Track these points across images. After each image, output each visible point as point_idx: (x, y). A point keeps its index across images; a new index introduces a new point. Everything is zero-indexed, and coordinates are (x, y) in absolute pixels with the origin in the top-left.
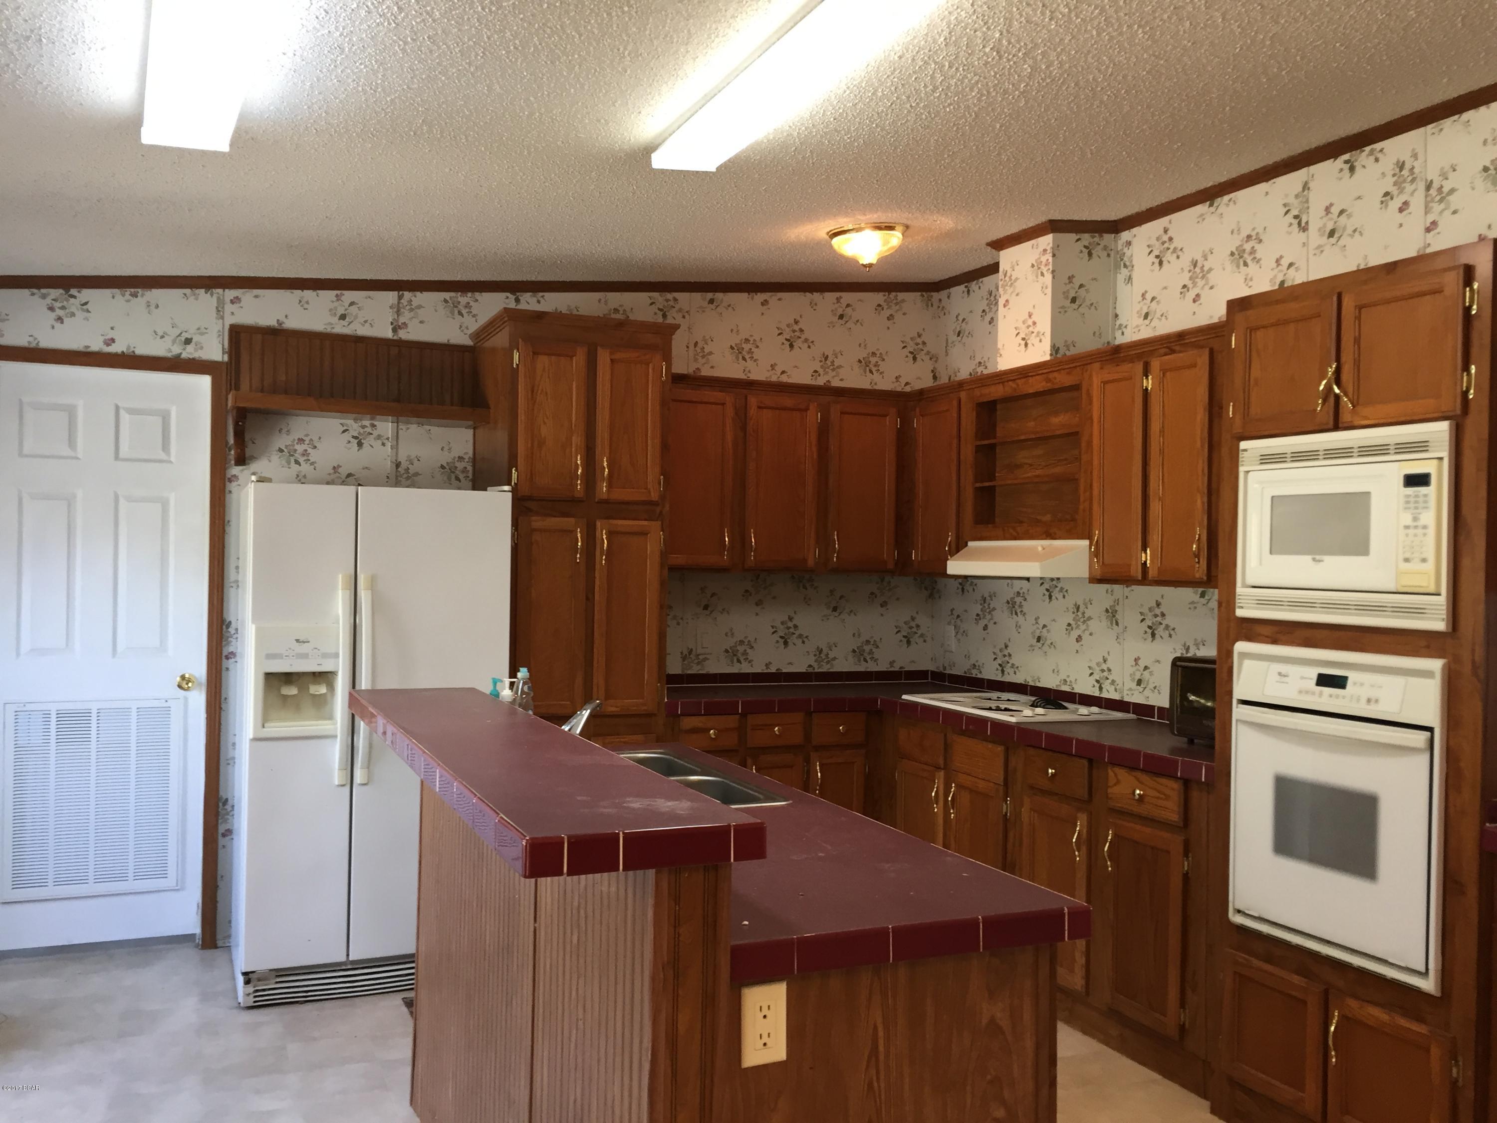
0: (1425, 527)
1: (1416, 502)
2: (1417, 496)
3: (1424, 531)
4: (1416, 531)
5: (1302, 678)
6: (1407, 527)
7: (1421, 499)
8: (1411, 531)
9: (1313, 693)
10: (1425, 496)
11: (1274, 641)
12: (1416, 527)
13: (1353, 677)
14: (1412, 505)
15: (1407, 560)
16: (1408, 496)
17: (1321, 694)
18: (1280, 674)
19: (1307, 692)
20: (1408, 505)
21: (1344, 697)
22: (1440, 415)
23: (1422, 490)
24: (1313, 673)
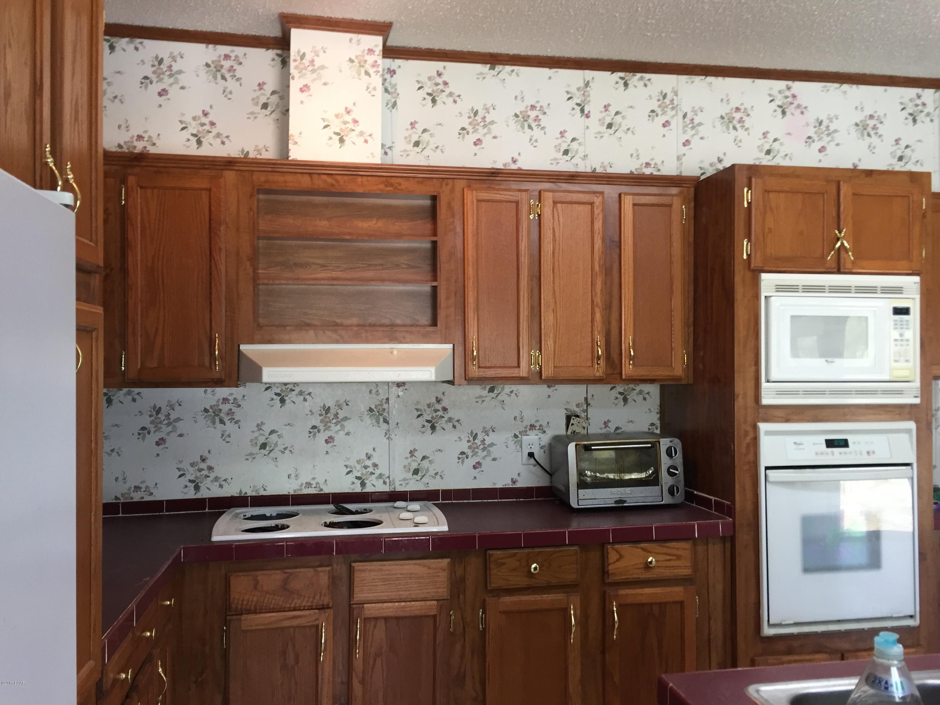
0: (907, 340)
1: (902, 325)
2: (901, 321)
3: (907, 343)
4: (902, 343)
5: (814, 444)
6: (896, 340)
7: (904, 323)
8: (899, 343)
9: (827, 454)
10: (907, 321)
11: (787, 421)
12: (902, 340)
13: (851, 439)
14: (898, 326)
15: (896, 361)
16: (895, 321)
17: (833, 454)
18: (795, 443)
19: (822, 454)
20: (897, 327)
21: (850, 453)
22: (911, 272)
23: (905, 317)
24: (821, 439)
